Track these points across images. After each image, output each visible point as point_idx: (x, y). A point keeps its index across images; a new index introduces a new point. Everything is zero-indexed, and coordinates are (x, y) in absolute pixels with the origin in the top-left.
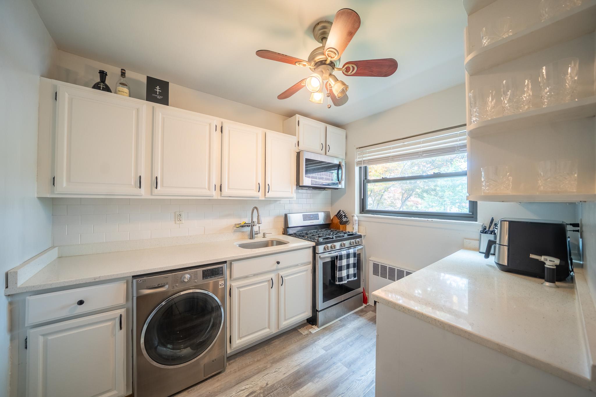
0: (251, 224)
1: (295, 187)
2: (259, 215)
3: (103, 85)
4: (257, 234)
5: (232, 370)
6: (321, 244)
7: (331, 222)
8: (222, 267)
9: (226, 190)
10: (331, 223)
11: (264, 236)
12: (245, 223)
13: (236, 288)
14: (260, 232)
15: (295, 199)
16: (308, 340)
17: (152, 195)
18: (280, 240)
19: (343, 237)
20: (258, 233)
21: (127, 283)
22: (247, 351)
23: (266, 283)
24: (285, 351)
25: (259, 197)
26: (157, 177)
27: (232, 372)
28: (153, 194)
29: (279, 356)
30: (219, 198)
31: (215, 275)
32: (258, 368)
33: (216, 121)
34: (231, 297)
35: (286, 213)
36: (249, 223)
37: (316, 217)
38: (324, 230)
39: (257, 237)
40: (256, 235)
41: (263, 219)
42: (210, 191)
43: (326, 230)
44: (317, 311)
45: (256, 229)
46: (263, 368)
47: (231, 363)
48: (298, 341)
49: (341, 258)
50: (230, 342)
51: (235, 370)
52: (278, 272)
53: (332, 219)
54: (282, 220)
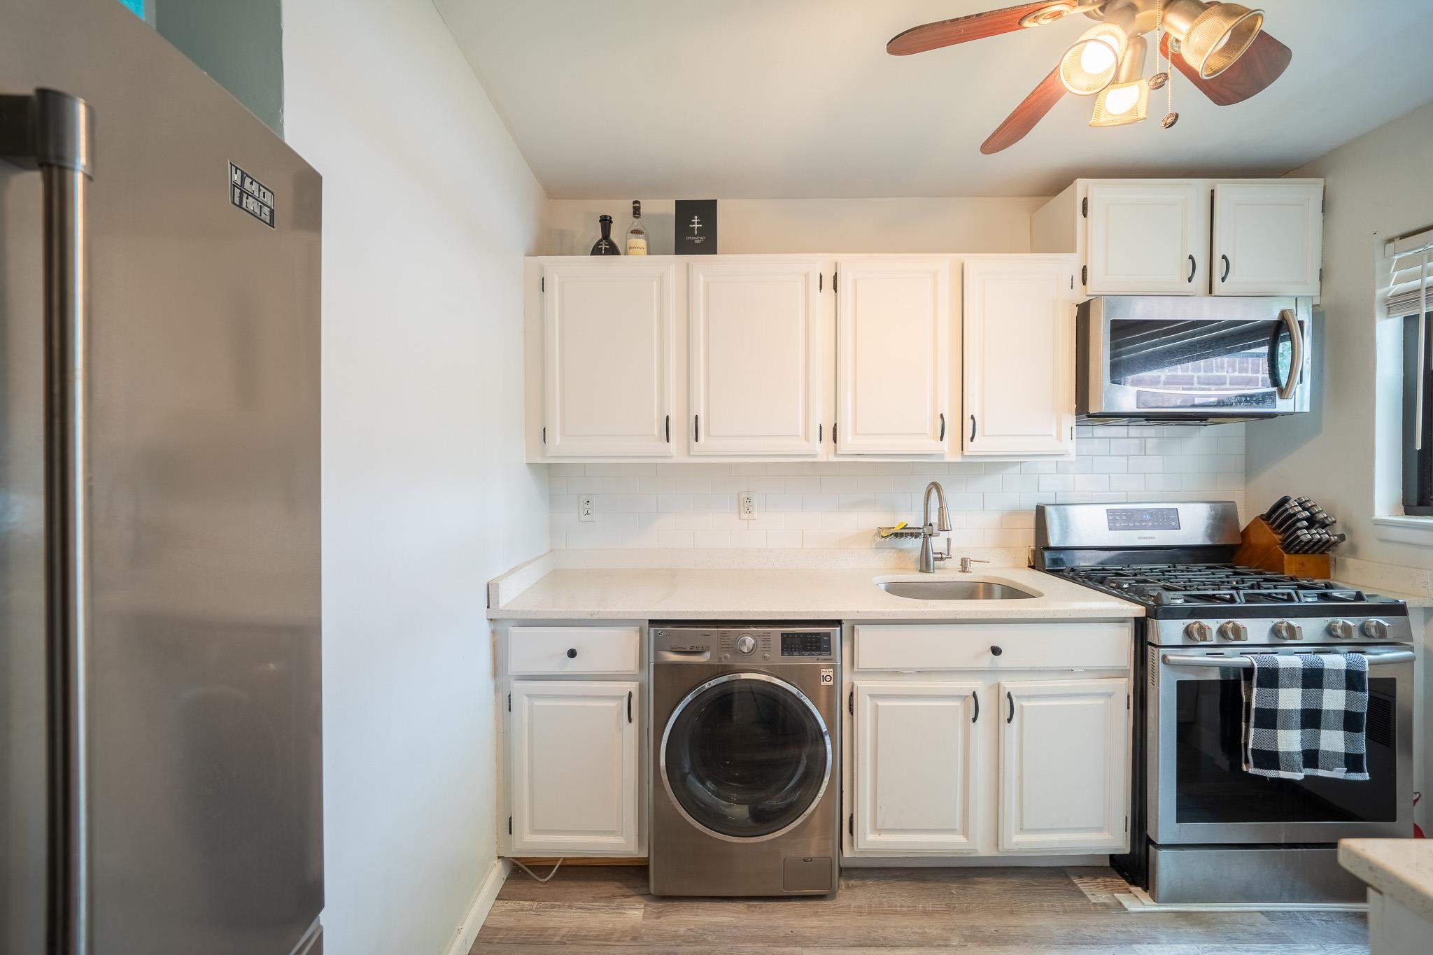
0: (921, 531)
1: (1071, 419)
2: (944, 505)
3: (605, 245)
4: (941, 559)
5: (853, 905)
6: (1172, 613)
7: (1239, 542)
8: (828, 635)
9: (850, 438)
10: (1240, 545)
11: (964, 568)
12: (905, 528)
13: (868, 697)
14: (951, 554)
15: (1073, 458)
16: (1108, 926)
17: (689, 455)
18: (1016, 583)
19: (1290, 599)
20: (944, 556)
21: (641, 632)
22: (898, 873)
23: (957, 703)
24: (1015, 922)
25: (943, 455)
26: (697, 416)
27: (852, 910)
28: (692, 453)
29: (992, 930)
30: (833, 459)
31: (812, 650)
32: (923, 933)
33: (821, 263)
34: (852, 714)
35: (1042, 501)
36: (919, 528)
37: (1169, 520)
38: (1202, 566)
39: (944, 569)
40: (937, 563)
41: (955, 518)
42: (808, 441)
43: (1208, 568)
44: (1150, 841)
45: (937, 544)
46: (936, 939)
47: (852, 885)
48: (1065, 912)
49: (1271, 678)
50: (851, 831)
51: (860, 907)
52: (999, 680)
53: (1247, 528)
54: (1031, 522)
